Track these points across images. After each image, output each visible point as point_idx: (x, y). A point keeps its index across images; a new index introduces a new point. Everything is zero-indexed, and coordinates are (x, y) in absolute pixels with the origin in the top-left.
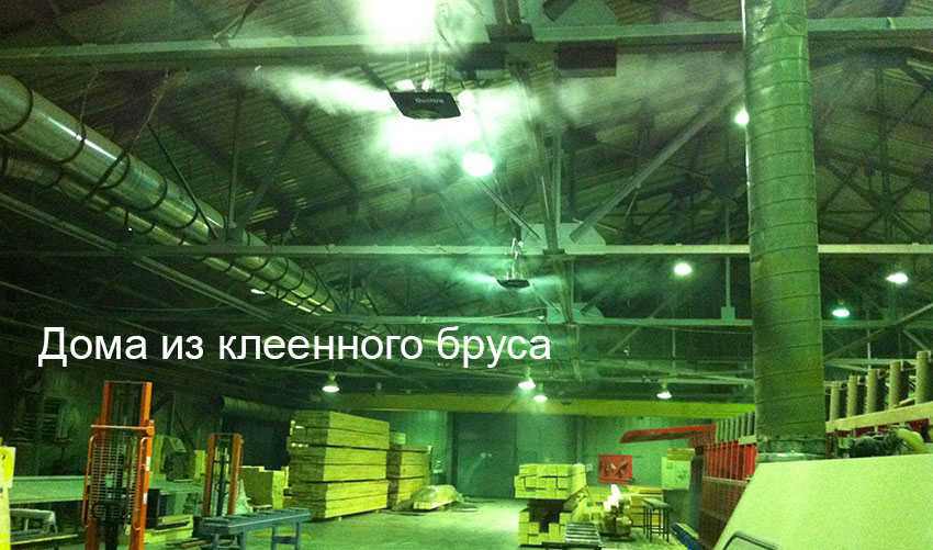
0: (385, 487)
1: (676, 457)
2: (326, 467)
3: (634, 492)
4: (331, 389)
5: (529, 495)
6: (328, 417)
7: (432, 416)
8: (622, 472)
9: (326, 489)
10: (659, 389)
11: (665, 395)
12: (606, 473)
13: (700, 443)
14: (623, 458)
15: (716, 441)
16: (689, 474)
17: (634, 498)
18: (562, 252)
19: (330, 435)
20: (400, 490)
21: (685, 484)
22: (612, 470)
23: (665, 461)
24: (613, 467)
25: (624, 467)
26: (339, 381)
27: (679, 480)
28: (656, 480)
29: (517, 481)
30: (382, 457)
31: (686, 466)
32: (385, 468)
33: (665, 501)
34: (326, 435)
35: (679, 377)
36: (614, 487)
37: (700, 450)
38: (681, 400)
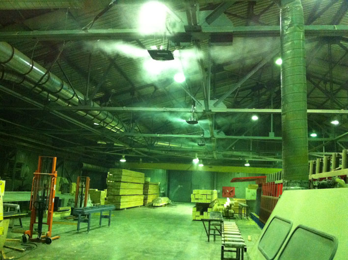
0: (142, 197)
1: (251, 187)
2: (121, 190)
3: (235, 201)
4: (123, 161)
5: (196, 201)
6: (122, 171)
7: (161, 171)
8: (231, 193)
9: (120, 198)
10: (245, 162)
11: (247, 165)
12: (225, 194)
13: (260, 183)
14: (231, 188)
15: (267, 182)
16: (256, 194)
17: (235, 203)
18: (210, 111)
20: (148, 198)
21: (254, 198)
23: (247, 189)
24: (228, 191)
25: (232, 191)
26: (126, 158)
27: (252, 196)
28: (244, 196)
29: (192, 196)
30: (142, 186)
31: (255, 191)
32: (143, 190)
33: (247, 204)
34: (121, 178)
35: (253, 158)
36: (228, 199)
37: (260, 185)
38: (253, 166)
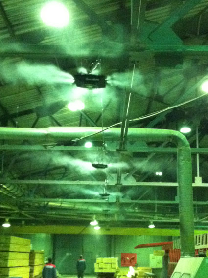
0: (28, 269)
1: (157, 254)
2: (9, 261)
4: (7, 225)
5: (100, 271)
6: (10, 239)
8: (132, 261)
11: (152, 226)
12: (125, 262)
16: (162, 261)
17: (139, 272)
19: (11, 246)
20: (34, 271)
22: (128, 260)
23: (151, 255)
25: (133, 259)
27: (157, 264)
28: (147, 264)
29: (96, 265)
30: (27, 256)
32: (28, 261)
33: (153, 273)
34: (9, 247)
35: (158, 219)
37: (167, 251)
